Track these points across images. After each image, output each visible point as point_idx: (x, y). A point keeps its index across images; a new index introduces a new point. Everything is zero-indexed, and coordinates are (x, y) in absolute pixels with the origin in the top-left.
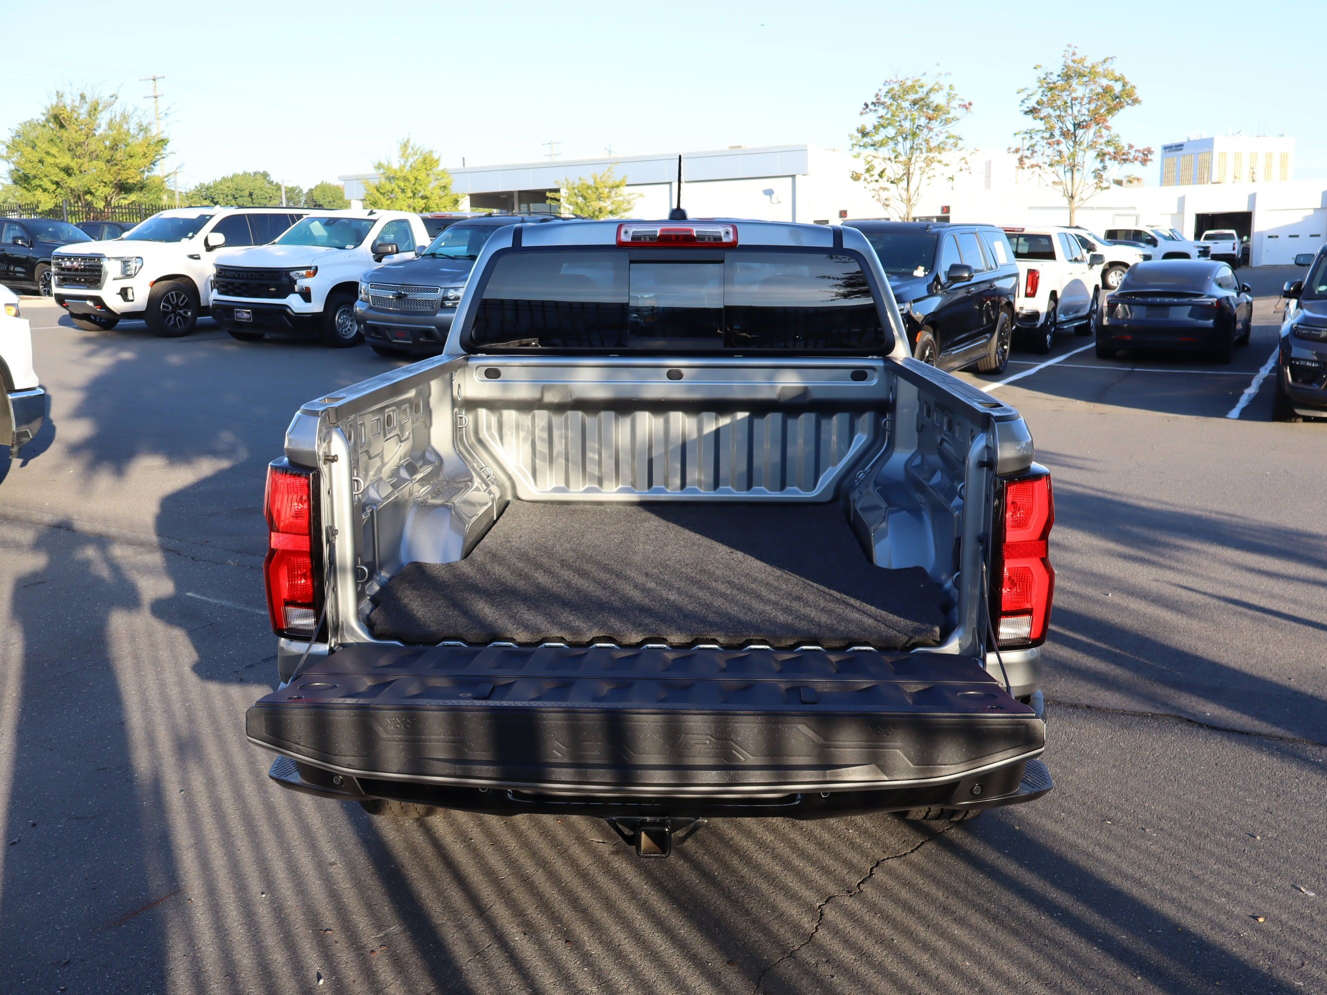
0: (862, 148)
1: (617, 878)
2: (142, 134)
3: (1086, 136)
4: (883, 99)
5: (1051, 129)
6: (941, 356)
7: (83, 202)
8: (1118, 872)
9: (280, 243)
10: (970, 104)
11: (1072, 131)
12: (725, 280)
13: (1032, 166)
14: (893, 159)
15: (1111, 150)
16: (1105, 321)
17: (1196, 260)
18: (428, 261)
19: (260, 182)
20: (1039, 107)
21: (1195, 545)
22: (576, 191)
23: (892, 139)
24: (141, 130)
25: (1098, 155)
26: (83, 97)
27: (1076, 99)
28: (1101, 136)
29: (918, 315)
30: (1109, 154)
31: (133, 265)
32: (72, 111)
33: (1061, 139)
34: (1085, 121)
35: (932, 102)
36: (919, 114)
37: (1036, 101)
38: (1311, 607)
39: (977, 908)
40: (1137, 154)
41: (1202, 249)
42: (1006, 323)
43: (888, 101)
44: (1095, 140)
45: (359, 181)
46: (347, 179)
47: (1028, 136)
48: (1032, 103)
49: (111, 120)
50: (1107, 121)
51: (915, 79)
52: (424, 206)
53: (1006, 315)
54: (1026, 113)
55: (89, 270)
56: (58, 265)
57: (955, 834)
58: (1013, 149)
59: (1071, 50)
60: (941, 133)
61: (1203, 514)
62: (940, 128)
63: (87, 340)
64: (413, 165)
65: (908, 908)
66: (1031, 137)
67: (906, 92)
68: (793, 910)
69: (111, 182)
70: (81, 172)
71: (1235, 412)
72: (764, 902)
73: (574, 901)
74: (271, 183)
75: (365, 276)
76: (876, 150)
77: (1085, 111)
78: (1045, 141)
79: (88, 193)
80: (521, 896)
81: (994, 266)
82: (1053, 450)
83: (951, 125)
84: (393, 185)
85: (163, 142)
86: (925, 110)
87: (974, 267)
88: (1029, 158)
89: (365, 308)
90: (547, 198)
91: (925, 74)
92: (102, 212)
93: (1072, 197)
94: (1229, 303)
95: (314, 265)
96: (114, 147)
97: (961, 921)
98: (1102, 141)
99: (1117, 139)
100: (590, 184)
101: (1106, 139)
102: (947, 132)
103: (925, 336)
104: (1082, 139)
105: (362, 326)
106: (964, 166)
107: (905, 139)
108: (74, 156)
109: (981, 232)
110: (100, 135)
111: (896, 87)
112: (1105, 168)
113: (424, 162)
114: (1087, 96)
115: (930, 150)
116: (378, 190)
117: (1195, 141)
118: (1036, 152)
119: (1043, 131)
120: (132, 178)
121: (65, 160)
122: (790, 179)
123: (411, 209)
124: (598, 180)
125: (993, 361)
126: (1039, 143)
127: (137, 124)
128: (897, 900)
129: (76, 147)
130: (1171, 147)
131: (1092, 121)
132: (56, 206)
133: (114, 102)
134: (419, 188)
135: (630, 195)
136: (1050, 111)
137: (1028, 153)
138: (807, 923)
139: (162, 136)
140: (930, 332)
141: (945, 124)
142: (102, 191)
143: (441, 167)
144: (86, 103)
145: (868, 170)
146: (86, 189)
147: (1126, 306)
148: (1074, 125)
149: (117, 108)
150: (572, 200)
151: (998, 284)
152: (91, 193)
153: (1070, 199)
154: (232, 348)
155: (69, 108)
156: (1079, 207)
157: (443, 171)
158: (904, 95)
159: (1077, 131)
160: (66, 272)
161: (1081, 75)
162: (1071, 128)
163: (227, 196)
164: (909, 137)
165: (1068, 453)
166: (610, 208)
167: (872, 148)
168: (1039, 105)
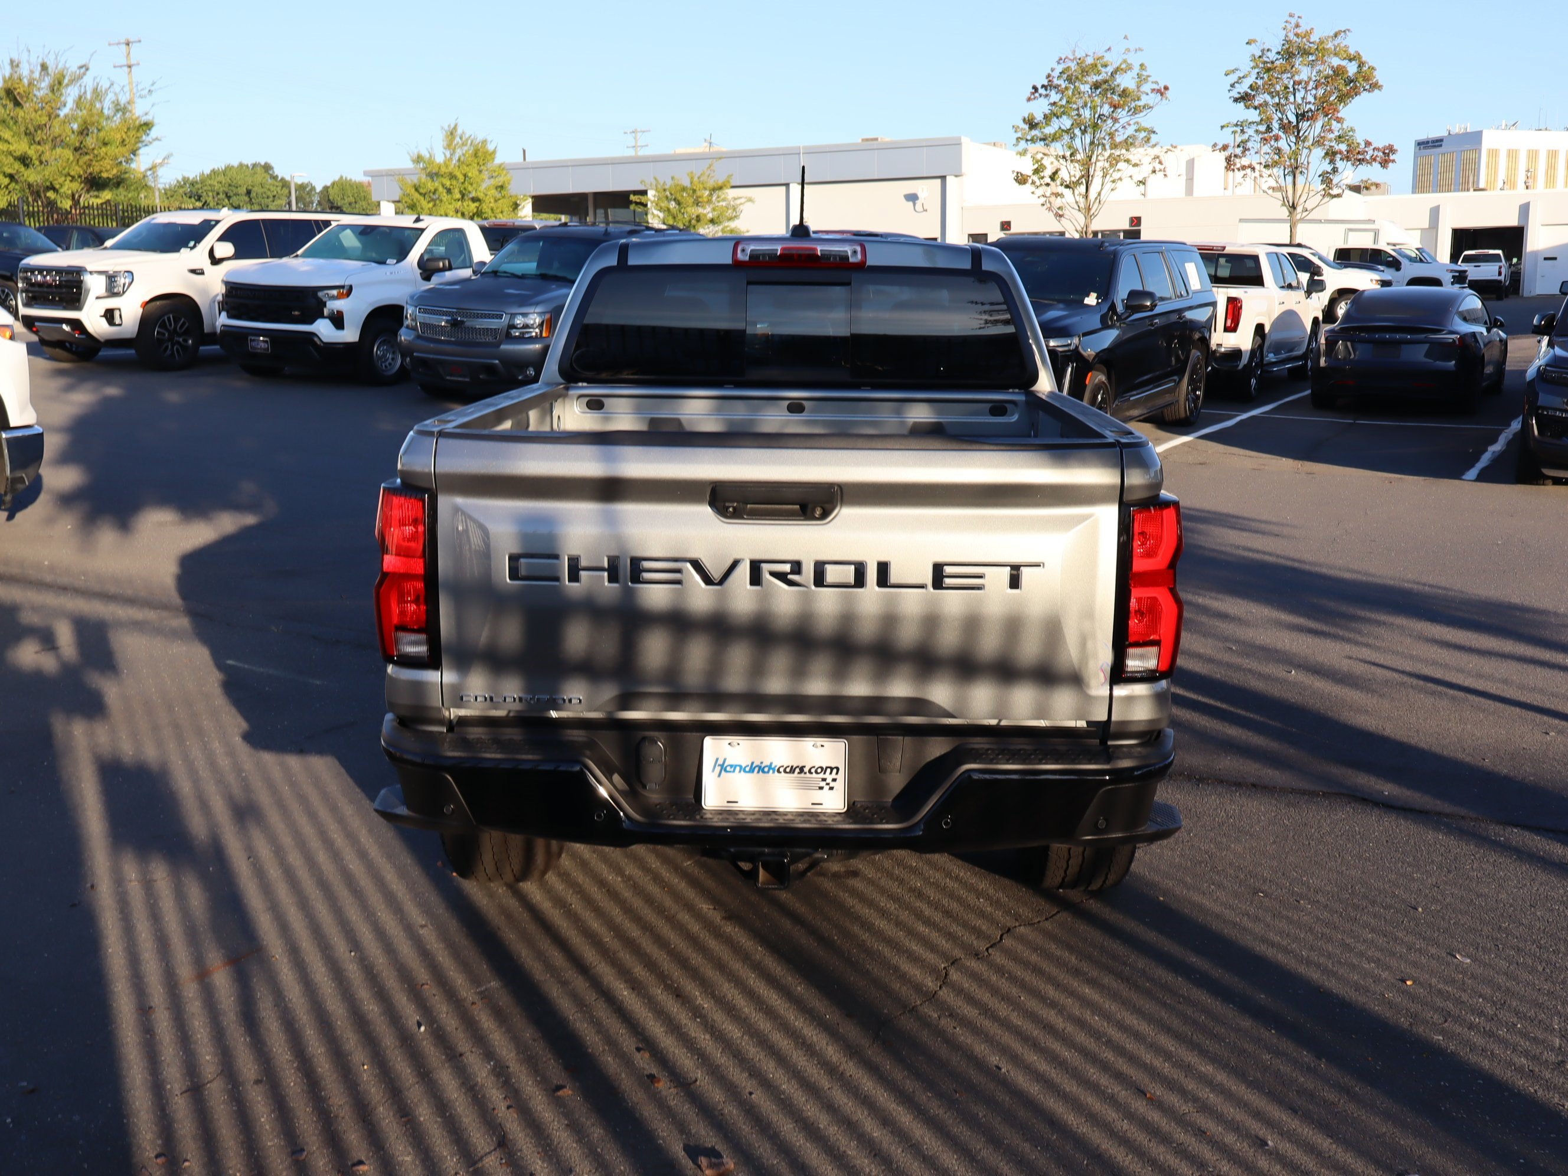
0: (1029, 143)
1: (728, 941)
2: (119, 115)
3: (1313, 130)
4: (1056, 82)
5: (1267, 122)
6: (1116, 402)
7: (44, 200)
8: (1264, 940)
9: (304, 256)
10: (1166, 88)
11: (1295, 123)
12: (852, 305)
13: (1244, 168)
14: (1068, 158)
15: (1343, 147)
16: (1323, 362)
17: (1449, 288)
18: (489, 281)
19: (260, 177)
20: (1253, 93)
21: (1401, 621)
22: (668, 193)
23: (1067, 131)
24: (118, 111)
25: (1327, 154)
26: (44, 67)
27: (1300, 83)
28: (1331, 131)
29: (1089, 352)
30: (1341, 152)
31: (121, 281)
32: (30, 84)
33: (1281, 134)
34: (1311, 110)
35: (1118, 86)
36: (1102, 100)
37: (1249, 85)
38: (1521, 687)
39: (1110, 971)
40: (1376, 153)
41: (1457, 274)
42: (1199, 363)
43: (1063, 84)
44: (1322, 135)
45: (392, 178)
46: (376, 175)
47: (1238, 129)
48: (1244, 88)
49: (80, 97)
50: (1338, 112)
51: (1096, 56)
52: (475, 211)
53: (1199, 354)
54: (1236, 100)
55: (66, 287)
56: (27, 280)
57: (1093, 905)
58: (1220, 146)
59: (1293, 21)
60: (1129, 125)
61: (1415, 587)
62: (1128, 119)
63: (60, 373)
64: (462, 159)
65: (1037, 970)
66: (1242, 131)
67: (1085, 71)
68: (915, 972)
69: (80, 176)
70: (41, 162)
71: (1473, 473)
72: (886, 964)
73: (683, 963)
74: (275, 178)
75: (412, 297)
76: (1047, 145)
77: (1310, 99)
78: (1260, 136)
79: (51, 189)
80: (626, 957)
81: (1184, 293)
82: (1246, 515)
83: (1142, 114)
84: (436, 184)
85: (147, 126)
86: (1109, 96)
87: (1158, 295)
88: (1240, 157)
89: (412, 337)
90: (631, 202)
91: (1109, 49)
92: (68, 213)
93: (1294, 207)
94: (1477, 341)
95: (347, 283)
96: (84, 132)
97: (1092, 982)
98: (1332, 136)
99: (1351, 133)
100: (685, 185)
101: (1337, 134)
102: (1137, 123)
103: (1096, 378)
104: (1306, 134)
105: (408, 359)
106: (1158, 167)
107: (1084, 132)
108: (33, 142)
109: (1168, 251)
110: (66, 116)
111: (1073, 66)
112: (1335, 170)
113: (475, 155)
114: (1314, 79)
115: (1114, 146)
116: (417, 190)
117: (1457, 135)
118: (1249, 149)
119: (1258, 124)
120: (107, 171)
121: (21, 146)
122: (939, 181)
123: (459, 214)
124: (696, 179)
125: (1183, 408)
126: (1252, 139)
127: (113, 102)
128: (1026, 964)
129: (36, 131)
130: (1428, 142)
131: (1320, 111)
132: (10, 204)
133: (84, 74)
134: (470, 188)
135: (735, 199)
136: (1268, 98)
137: (1238, 151)
138: (930, 983)
139: (144, 119)
140: (1103, 373)
141: (1135, 113)
142: (69, 187)
143: (499, 160)
144: (48, 74)
145: (1036, 171)
146: (48, 184)
147: (1349, 344)
148: (1297, 116)
149: (88, 81)
150: (663, 205)
151: (1189, 315)
152: (52, 188)
153: (1292, 209)
154: (240, 384)
155: (25, 81)
156: (1302, 220)
157: (500, 166)
158: (1083, 76)
159: (1301, 124)
160: (36, 289)
161: (1306, 53)
162: (1293, 119)
163: (218, 194)
164: (1089, 130)
165: (1264, 517)
166: (710, 216)
167: (1042, 143)
168: (1252, 90)
